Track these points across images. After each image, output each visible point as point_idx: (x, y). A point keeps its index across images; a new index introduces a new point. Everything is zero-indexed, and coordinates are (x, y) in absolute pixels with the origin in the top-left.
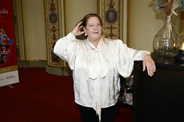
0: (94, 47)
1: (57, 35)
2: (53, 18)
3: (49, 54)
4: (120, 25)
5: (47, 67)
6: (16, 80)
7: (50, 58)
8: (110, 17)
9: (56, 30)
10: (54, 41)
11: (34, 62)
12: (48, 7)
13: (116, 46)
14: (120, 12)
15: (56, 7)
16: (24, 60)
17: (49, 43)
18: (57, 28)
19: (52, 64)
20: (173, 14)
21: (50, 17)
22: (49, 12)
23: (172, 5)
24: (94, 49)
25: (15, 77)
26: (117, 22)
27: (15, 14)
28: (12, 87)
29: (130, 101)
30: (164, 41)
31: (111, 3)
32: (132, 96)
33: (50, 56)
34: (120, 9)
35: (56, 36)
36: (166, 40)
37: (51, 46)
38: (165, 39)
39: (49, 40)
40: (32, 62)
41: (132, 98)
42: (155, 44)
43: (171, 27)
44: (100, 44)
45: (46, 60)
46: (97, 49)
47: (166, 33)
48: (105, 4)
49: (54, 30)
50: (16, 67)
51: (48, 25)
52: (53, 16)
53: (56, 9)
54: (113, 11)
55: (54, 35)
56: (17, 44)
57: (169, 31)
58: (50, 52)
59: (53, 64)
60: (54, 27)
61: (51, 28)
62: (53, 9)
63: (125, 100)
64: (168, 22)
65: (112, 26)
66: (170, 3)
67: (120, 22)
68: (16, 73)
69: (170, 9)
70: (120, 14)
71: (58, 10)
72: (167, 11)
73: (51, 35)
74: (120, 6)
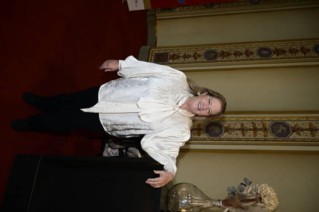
0: (180, 105)
1: (189, 60)
2: (212, 55)
3: (164, 50)
4: (203, 140)
5: (148, 47)
6: (132, 7)
7: (160, 50)
8: (213, 128)
9: (196, 59)
10: (183, 57)
11: (155, 32)
12: (226, 49)
13: (182, 133)
14: (219, 140)
15: (225, 59)
16: (157, 18)
17: (179, 49)
18: (199, 60)
19: (152, 53)
20: (225, 209)
21: (213, 52)
22: (219, 50)
23: (237, 207)
24: (177, 104)
25: (136, 6)
26: (207, 137)
27: (216, 6)
28: (123, 2)
29: (108, 153)
30: (188, 197)
31: (231, 129)
32: (115, 155)
33: (162, 50)
34: (224, 140)
35: (188, 58)
36: (190, 200)
37: (176, 53)
38: (192, 198)
39: (183, 49)
40: (155, 28)
41: (113, 155)
42: (184, 185)
43: (207, 206)
44: (184, 112)
45: (157, 46)
46: (177, 109)
47: (199, 200)
48: (229, 121)
49: (196, 56)
50: (149, 7)
51: (202, 48)
52: (214, 56)
53: (223, 58)
54: (221, 132)
55: (189, 56)
56: (178, 9)
57: (201, 204)
58: (167, 51)
59: (152, 56)
60: (199, 56)
61: (199, 52)
62: (223, 54)
63: (109, 146)
64: (213, 203)
65: (201, 130)
66: (238, 206)
67: (207, 140)
68: (141, 6)
69: (231, 205)
70: (217, 140)
71: (222, 61)
72: (229, 202)
73: (189, 52)
74: (228, 140)
